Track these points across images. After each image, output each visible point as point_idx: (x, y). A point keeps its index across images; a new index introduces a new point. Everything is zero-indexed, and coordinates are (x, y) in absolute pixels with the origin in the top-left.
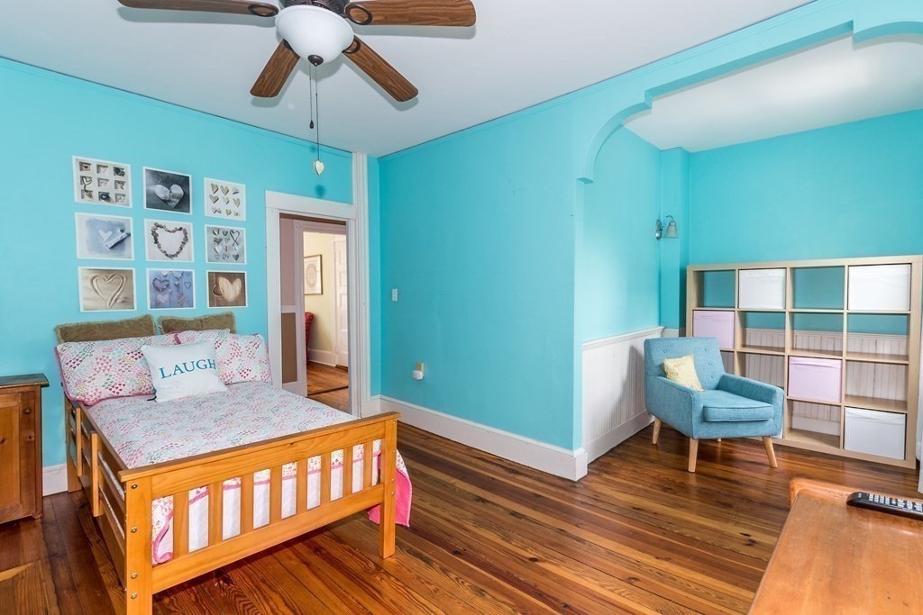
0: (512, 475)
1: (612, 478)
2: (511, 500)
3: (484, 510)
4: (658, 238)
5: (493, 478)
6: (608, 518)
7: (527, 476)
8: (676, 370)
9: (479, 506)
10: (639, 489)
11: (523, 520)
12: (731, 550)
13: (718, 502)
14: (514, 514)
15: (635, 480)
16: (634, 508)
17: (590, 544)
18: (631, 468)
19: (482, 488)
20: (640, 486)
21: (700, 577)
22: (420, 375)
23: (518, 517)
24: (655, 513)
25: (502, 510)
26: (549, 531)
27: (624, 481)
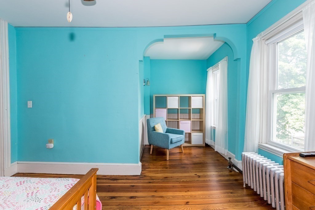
0: (115, 181)
1: (149, 170)
2: (125, 192)
3: (118, 201)
4: (144, 85)
5: (109, 186)
6: (162, 185)
7: (122, 179)
8: (158, 128)
9: (114, 201)
10: (160, 171)
11: (137, 199)
12: (197, 181)
13: (181, 167)
14: (132, 197)
15: (156, 168)
16: (165, 178)
17: (166, 197)
18: (152, 164)
19: (109, 192)
20: (160, 169)
21: (200, 193)
22: (52, 146)
23: (134, 198)
24: (171, 177)
25: (125, 198)
26: (149, 198)
27: (154, 170)
